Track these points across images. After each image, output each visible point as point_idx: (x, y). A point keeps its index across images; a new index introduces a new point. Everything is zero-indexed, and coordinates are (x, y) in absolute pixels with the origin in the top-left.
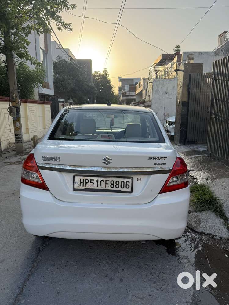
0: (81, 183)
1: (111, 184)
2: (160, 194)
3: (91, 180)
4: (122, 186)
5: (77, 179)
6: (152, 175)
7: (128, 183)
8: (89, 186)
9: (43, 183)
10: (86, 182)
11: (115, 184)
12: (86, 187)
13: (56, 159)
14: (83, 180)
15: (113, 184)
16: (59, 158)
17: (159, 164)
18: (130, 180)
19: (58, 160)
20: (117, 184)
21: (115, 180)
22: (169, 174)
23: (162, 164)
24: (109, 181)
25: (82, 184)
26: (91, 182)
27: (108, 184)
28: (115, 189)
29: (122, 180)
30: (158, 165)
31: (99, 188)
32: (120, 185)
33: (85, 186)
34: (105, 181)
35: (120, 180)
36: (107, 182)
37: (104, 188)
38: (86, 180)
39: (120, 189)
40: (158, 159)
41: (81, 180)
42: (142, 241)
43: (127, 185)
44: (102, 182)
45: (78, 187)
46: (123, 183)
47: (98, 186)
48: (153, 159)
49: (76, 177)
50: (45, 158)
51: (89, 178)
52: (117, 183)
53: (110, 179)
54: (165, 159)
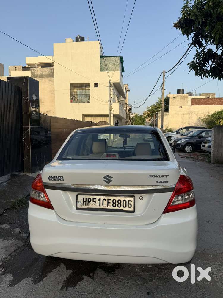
0: (83, 202)
1: (113, 203)
2: (164, 214)
3: (93, 199)
4: (125, 205)
5: (80, 198)
6: (154, 194)
7: (130, 202)
8: (91, 205)
9: (49, 202)
10: (88, 202)
11: (117, 203)
12: (89, 207)
13: (60, 178)
14: (86, 199)
15: (115, 203)
16: (63, 177)
17: (161, 182)
18: (132, 199)
19: (62, 180)
20: (119, 204)
21: (117, 198)
22: (172, 192)
23: (164, 182)
24: (110, 199)
25: (85, 203)
26: (93, 201)
27: (110, 203)
28: (117, 208)
29: (124, 199)
30: (159, 183)
31: (102, 207)
32: (122, 203)
33: (88, 205)
34: (107, 200)
35: (122, 199)
36: (109, 201)
37: (106, 207)
38: (89, 199)
39: (122, 208)
40: (159, 177)
41: (83, 198)
42: (149, 264)
43: (129, 204)
44: (104, 201)
45: (81, 206)
46: (125, 202)
47: (100, 205)
48: (155, 177)
49: (79, 196)
50: (50, 178)
51: (92, 197)
52: (119, 202)
53: (112, 198)
54: (167, 177)
